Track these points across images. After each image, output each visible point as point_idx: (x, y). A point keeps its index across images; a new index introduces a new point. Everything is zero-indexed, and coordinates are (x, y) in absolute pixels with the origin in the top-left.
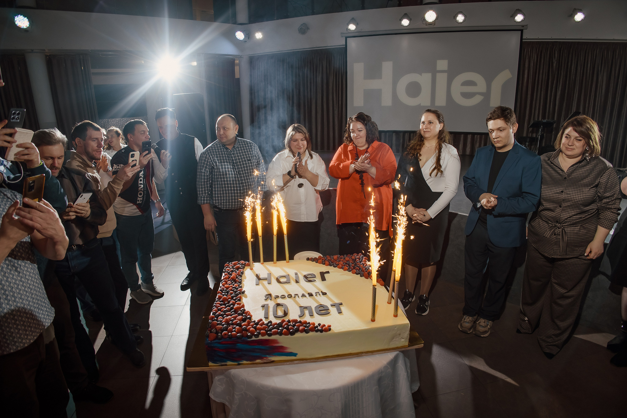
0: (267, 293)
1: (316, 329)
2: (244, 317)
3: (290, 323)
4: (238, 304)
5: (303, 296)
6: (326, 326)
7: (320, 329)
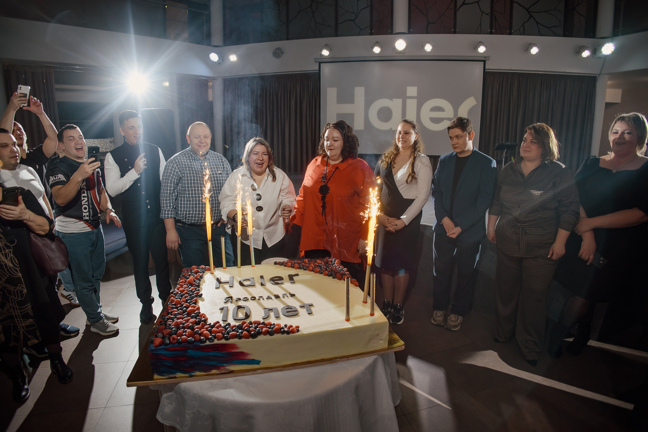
0: (227, 296)
1: (282, 330)
2: (198, 320)
3: (252, 325)
4: (192, 307)
5: (269, 298)
6: (294, 327)
7: (287, 330)
